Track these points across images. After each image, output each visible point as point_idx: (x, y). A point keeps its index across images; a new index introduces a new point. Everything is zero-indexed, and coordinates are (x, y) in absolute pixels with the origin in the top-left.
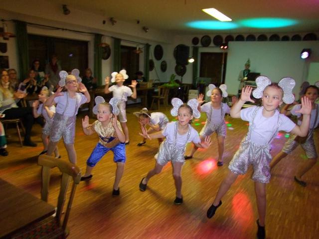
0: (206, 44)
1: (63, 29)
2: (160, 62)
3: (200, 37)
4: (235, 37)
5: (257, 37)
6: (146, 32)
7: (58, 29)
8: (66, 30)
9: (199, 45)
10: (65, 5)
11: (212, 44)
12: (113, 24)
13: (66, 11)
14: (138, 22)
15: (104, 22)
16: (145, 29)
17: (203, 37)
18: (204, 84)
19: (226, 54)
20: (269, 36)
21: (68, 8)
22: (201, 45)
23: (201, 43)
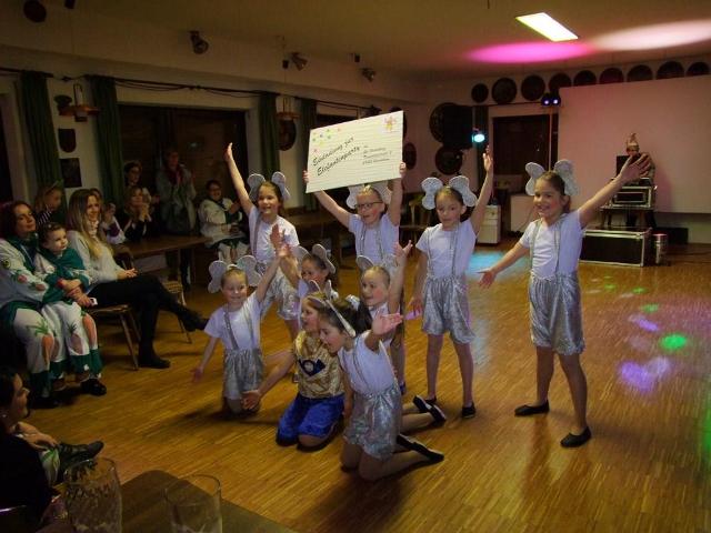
0: (505, 96)
1: (192, 88)
3: (489, 84)
4: (572, 76)
5: (625, 73)
6: (370, 79)
7: (182, 87)
8: (199, 87)
9: (490, 101)
10: (197, 32)
11: (519, 98)
12: (300, 68)
13: (199, 45)
14: (357, 59)
15: (285, 65)
16: (367, 74)
17: (495, 85)
18: (506, 190)
19: (556, 117)
20: (655, 68)
21: (204, 37)
22: (492, 102)
23: (494, 97)
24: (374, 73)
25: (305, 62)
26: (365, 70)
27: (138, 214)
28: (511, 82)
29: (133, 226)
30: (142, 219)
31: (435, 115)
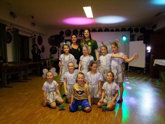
0: (69, 34)
2: (41, 46)
3: (64, 31)
6: (34, 26)
9: (64, 35)
12: (14, 18)
14: (33, 17)
17: (66, 31)
24: (35, 24)
25: (16, 16)
26: (33, 23)
28: (70, 31)
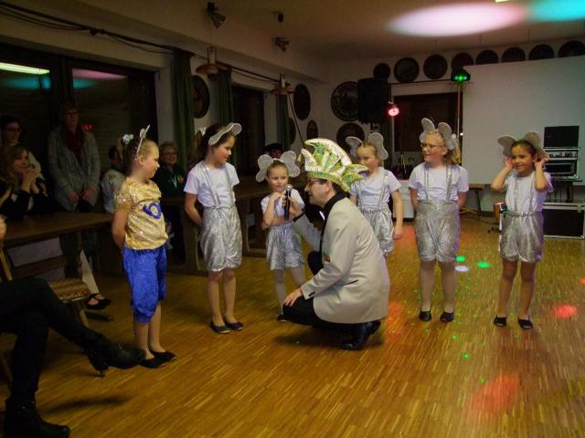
0: (407, 74)
1: (94, 31)
2: (306, 121)
3: (391, 63)
4: (474, 55)
6: (284, 50)
7: (84, 28)
9: (392, 79)
11: (422, 76)
12: (217, 25)
14: (281, 18)
16: (280, 43)
17: (398, 63)
22: (395, 81)
23: (396, 76)
24: (287, 43)
25: (223, 19)
26: (278, 39)
27: (21, 183)
28: (413, 61)
29: (14, 197)
30: (27, 189)
31: (337, 94)
